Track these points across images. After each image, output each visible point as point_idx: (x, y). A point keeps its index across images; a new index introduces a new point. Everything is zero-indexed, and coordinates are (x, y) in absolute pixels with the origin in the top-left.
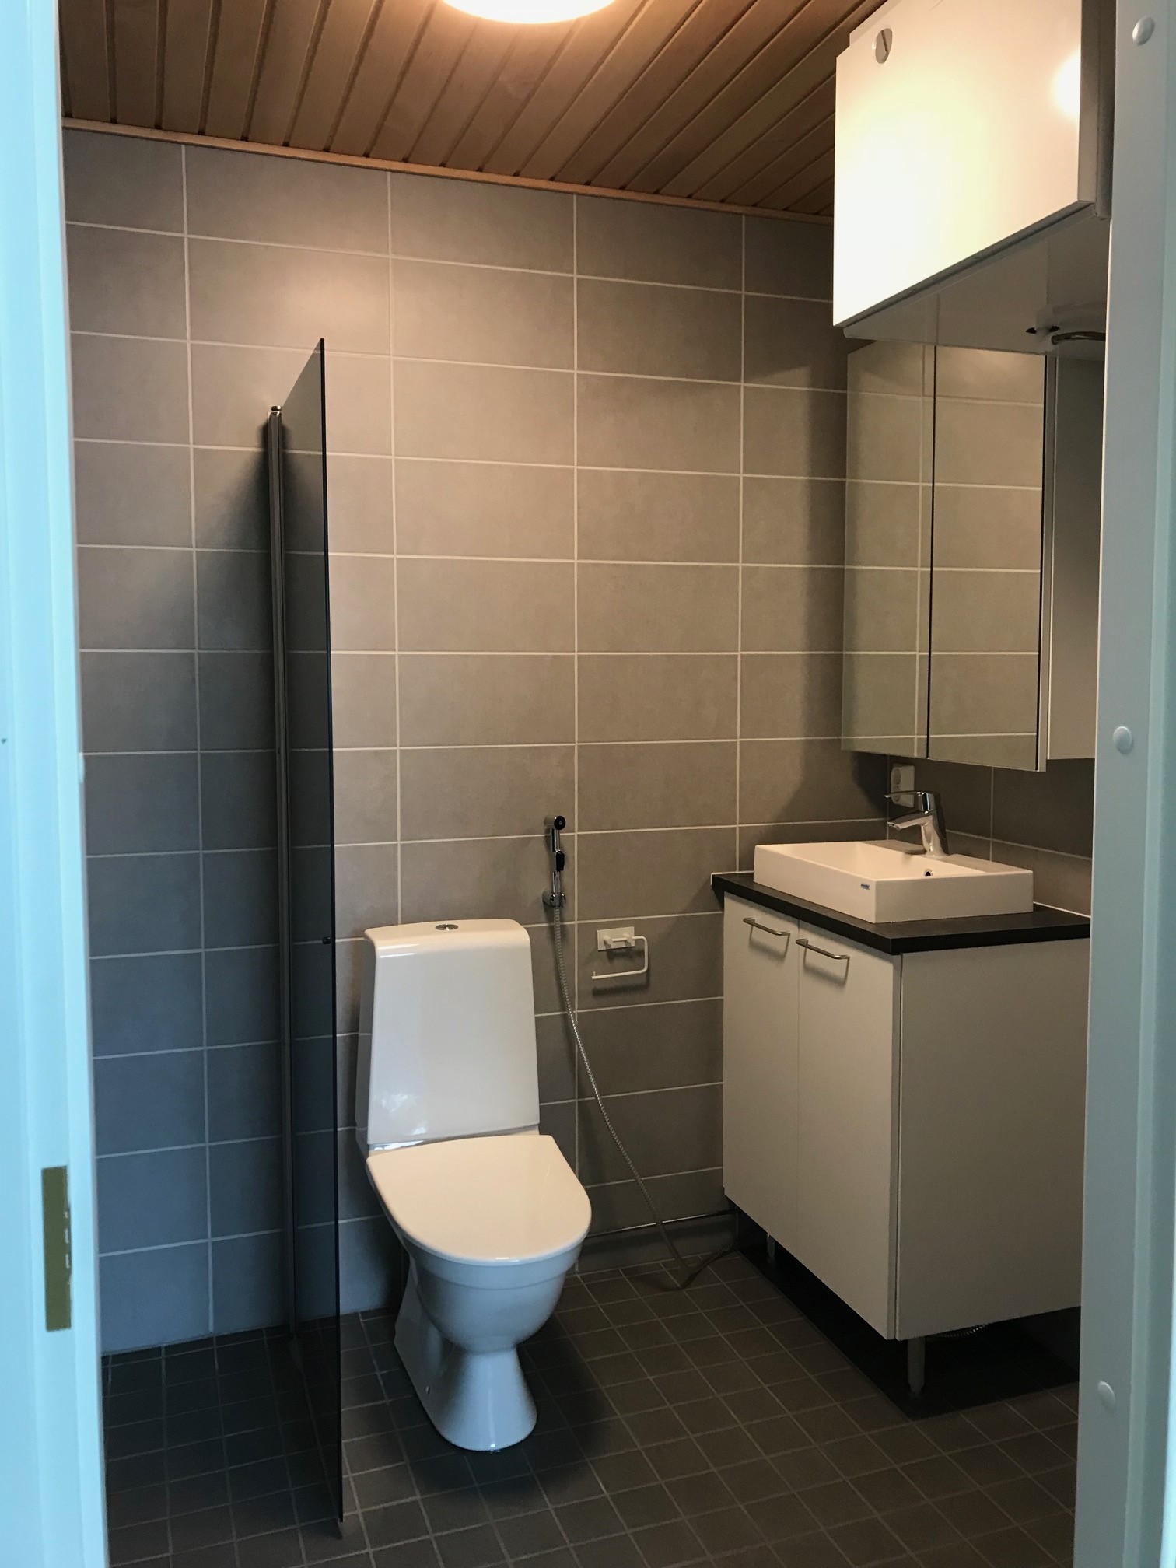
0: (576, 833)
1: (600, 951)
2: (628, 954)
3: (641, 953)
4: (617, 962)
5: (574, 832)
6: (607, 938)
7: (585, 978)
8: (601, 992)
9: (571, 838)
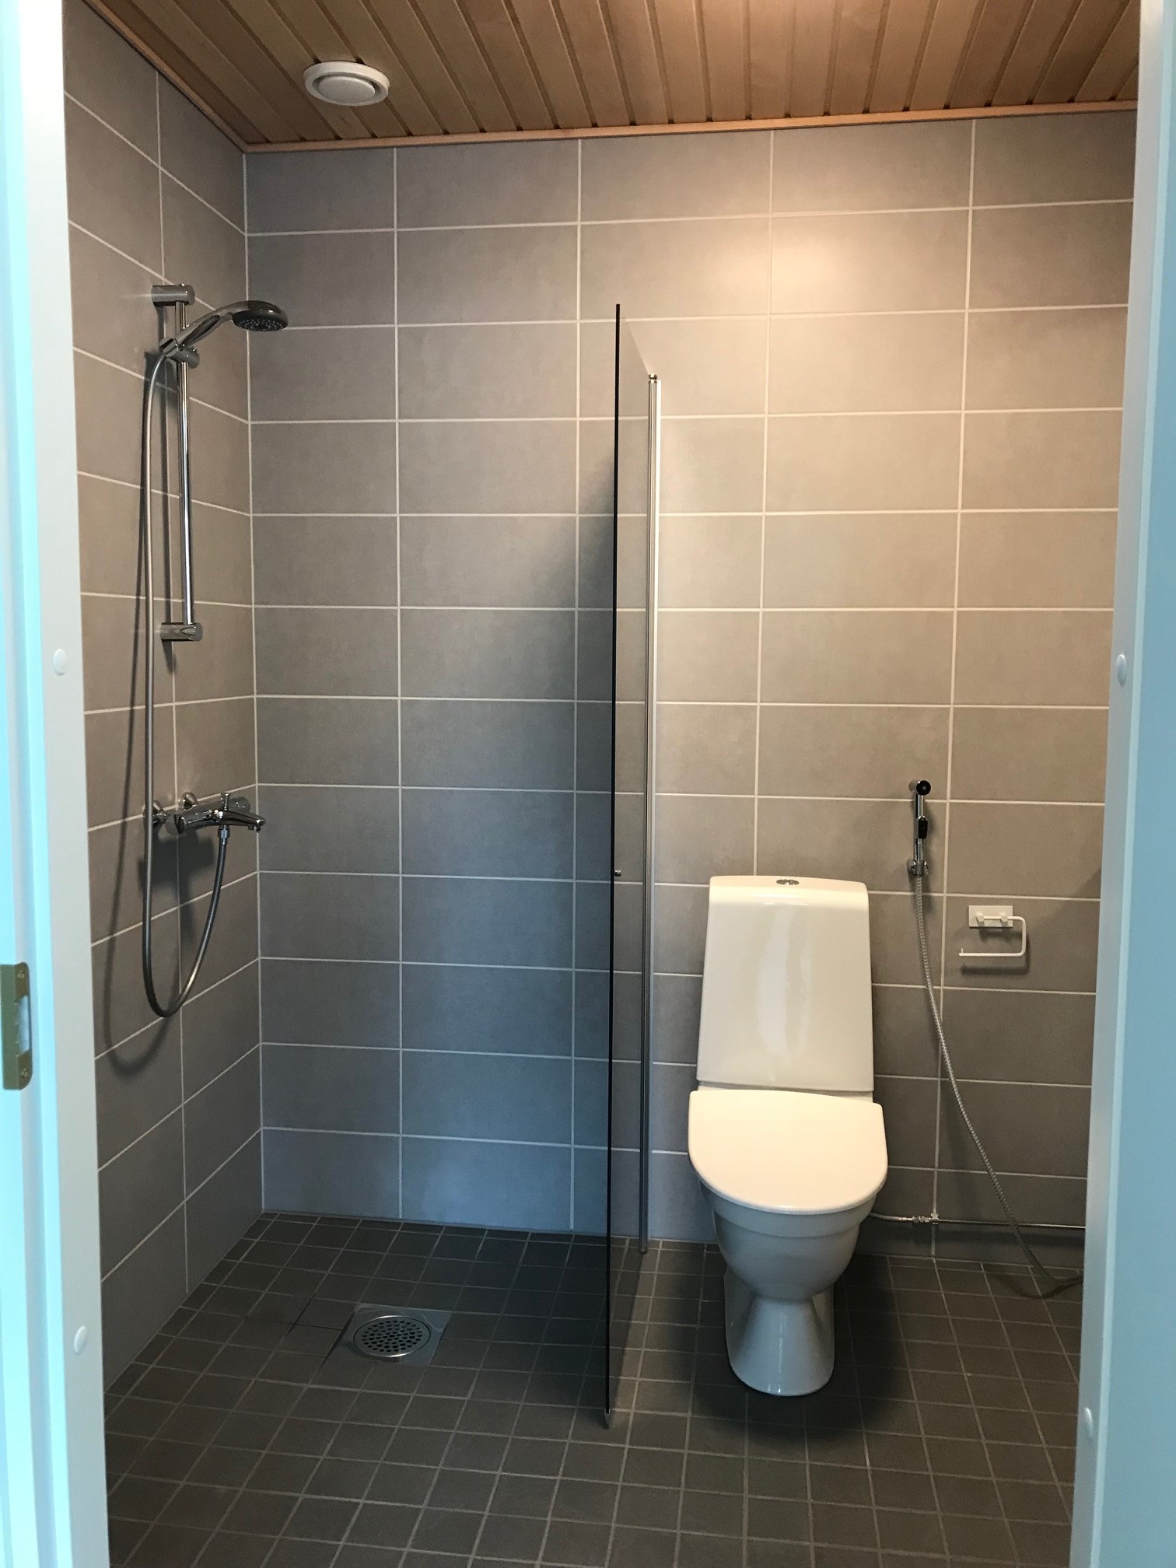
0: (948, 801)
1: (971, 928)
2: (1005, 934)
3: (1020, 935)
4: (991, 942)
5: (945, 799)
6: (979, 914)
7: (952, 955)
8: (970, 971)
9: (942, 804)
